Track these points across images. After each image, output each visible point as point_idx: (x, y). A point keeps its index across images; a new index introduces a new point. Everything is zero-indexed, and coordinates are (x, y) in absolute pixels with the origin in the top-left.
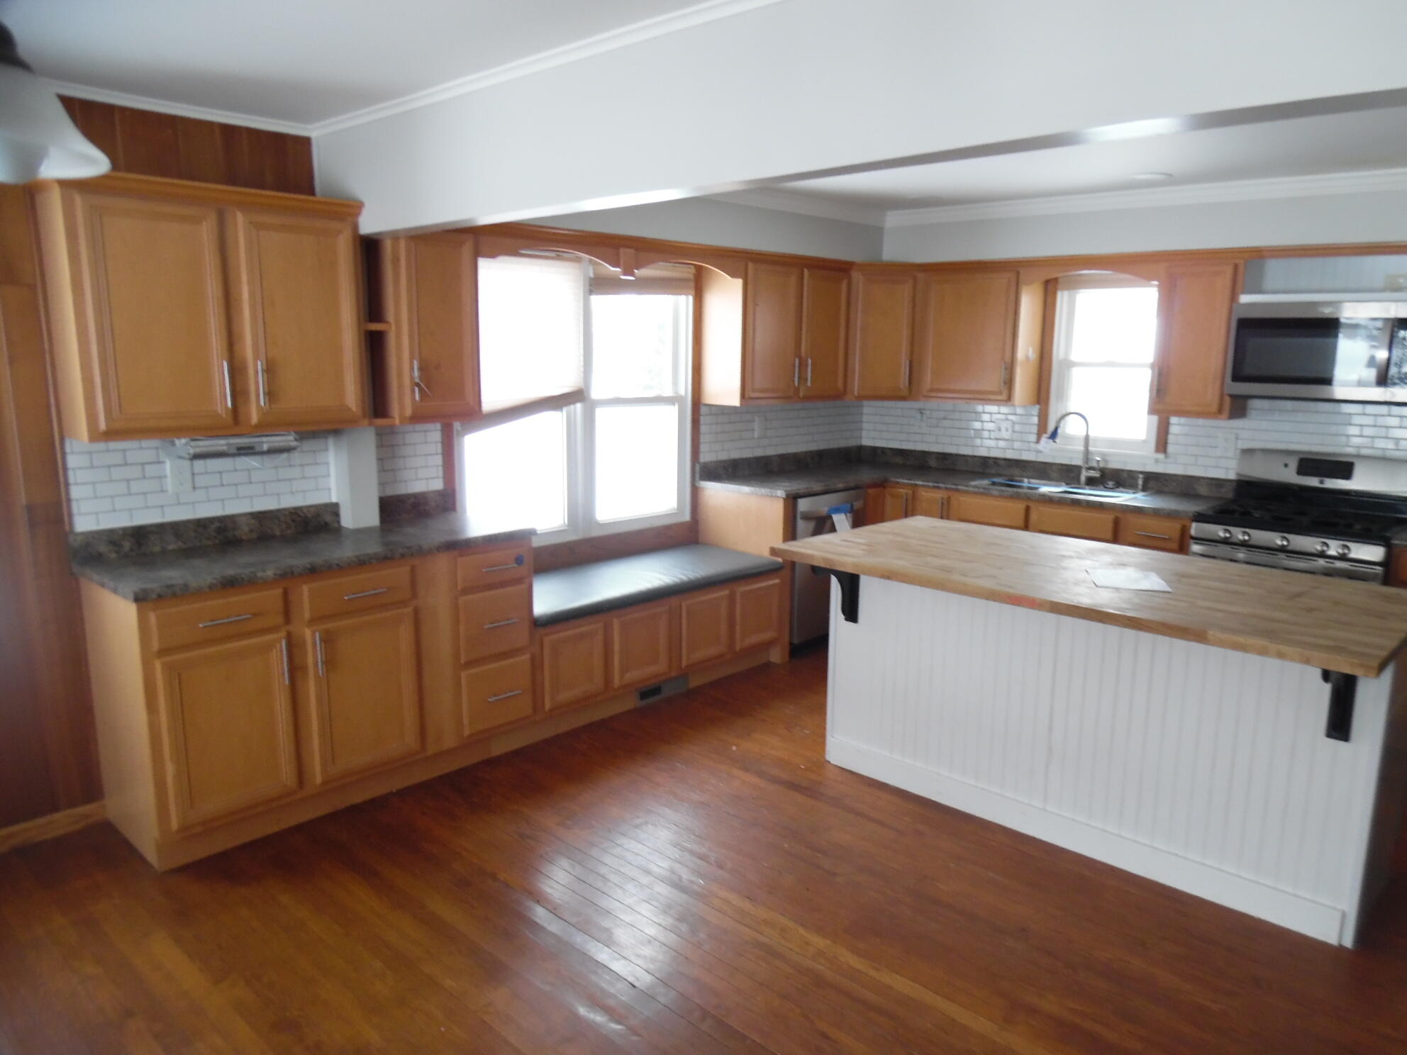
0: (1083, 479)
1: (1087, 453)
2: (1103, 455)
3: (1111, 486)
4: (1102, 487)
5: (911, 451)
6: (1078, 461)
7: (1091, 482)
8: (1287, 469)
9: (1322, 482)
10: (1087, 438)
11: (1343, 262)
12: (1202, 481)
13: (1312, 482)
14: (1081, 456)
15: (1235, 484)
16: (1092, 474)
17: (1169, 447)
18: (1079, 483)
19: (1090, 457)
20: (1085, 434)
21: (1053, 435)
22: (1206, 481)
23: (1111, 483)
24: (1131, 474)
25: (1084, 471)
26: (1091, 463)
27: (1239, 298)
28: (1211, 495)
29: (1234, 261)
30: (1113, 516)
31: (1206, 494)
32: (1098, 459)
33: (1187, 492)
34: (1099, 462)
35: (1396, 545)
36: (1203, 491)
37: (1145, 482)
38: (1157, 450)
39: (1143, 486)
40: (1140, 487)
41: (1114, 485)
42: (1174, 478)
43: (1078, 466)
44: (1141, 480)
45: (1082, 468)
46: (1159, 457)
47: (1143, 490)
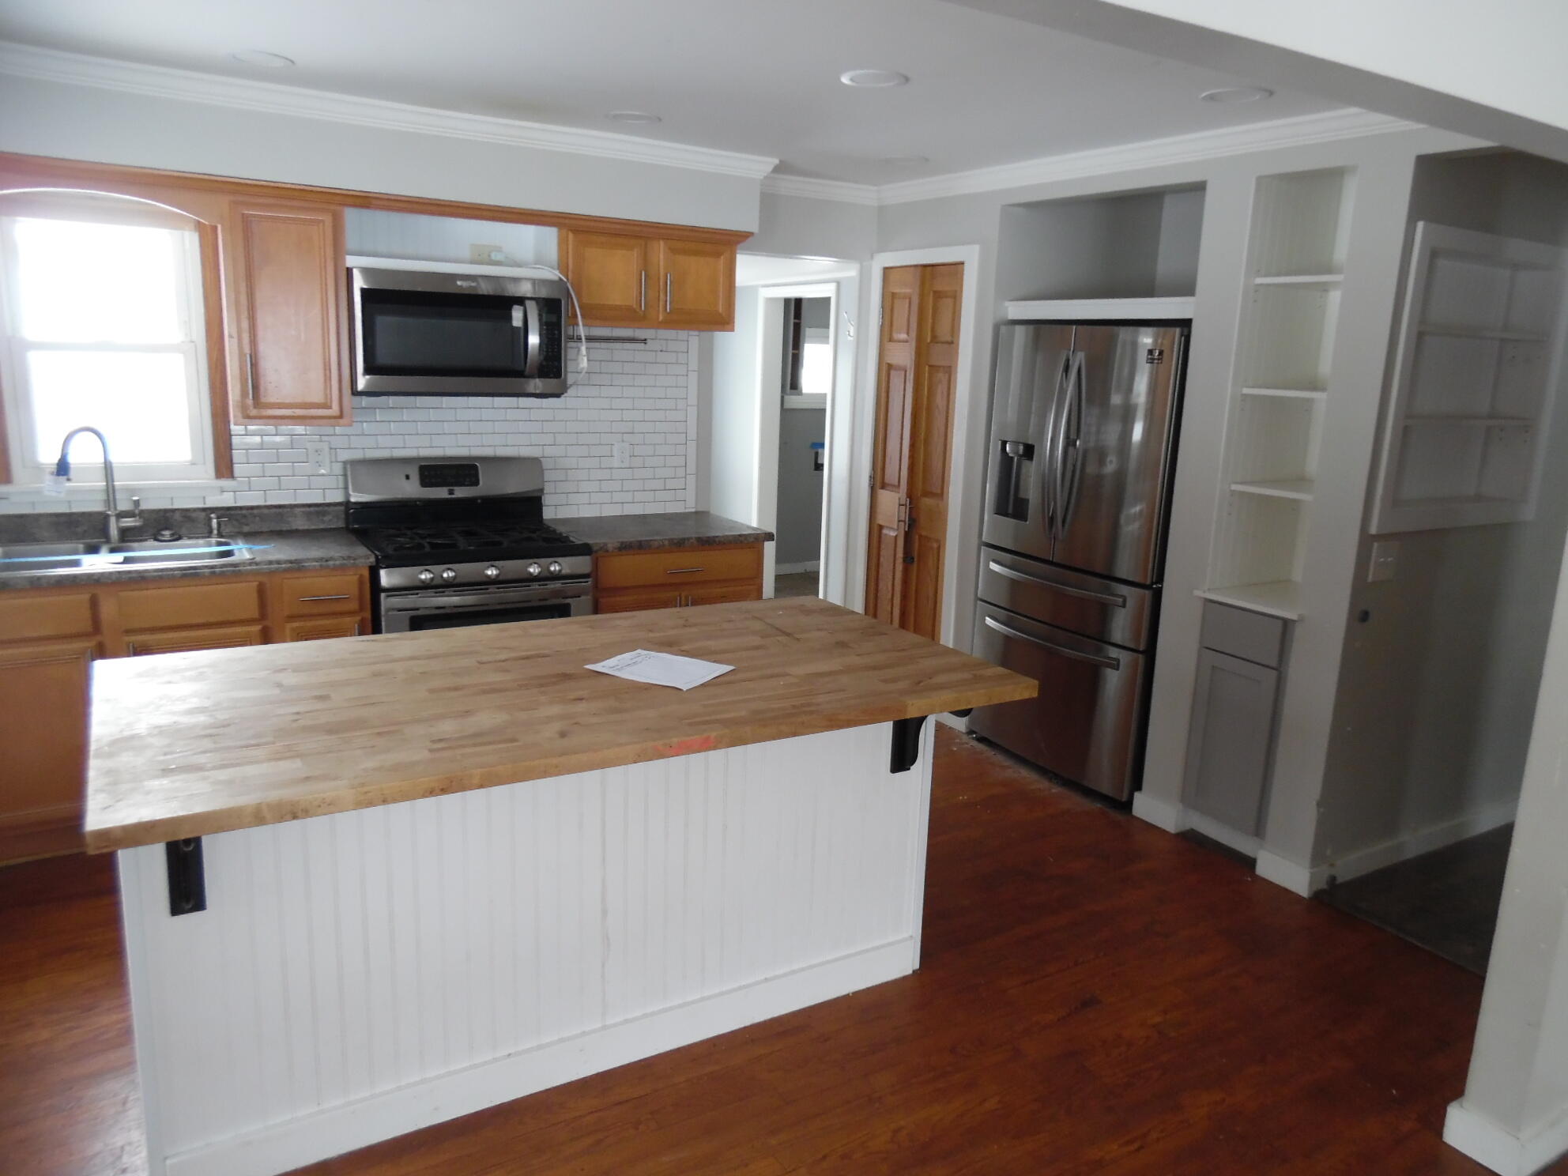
0: (114, 532)
1: (110, 491)
2: (132, 491)
3: (168, 537)
4: (151, 543)
6: (96, 506)
7: (128, 537)
8: (408, 481)
9: (451, 492)
10: (108, 468)
12: (297, 510)
13: (441, 493)
14: (103, 496)
15: (342, 508)
16: (128, 522)
17: (238, 469)
18: (108, 540)
19: (118, 496)
20: (103, 461)
21: (62, 468)
22: (303, 509)
23: (167, 533)
24: (187, 515)
25: (113, 520)
26: (123, 506)
27: (344, 259)
28: (313, 527)
29: (332, 207)
30: (256, 584)
31: (306, 527)
32: (135, 498)
33: (278, 528)
34: (137, 503)
35: (596, 552)
36: (300, 524)
37: (219, 524)
38: (219, 474)
39: (219, 530)
40: (215, 532)
41: (172, 535)
42: (255, 511)
43: (100, 513)
44: (215, 521)
45: (108, 516)
46: (225, 483)
47: (220, 535)
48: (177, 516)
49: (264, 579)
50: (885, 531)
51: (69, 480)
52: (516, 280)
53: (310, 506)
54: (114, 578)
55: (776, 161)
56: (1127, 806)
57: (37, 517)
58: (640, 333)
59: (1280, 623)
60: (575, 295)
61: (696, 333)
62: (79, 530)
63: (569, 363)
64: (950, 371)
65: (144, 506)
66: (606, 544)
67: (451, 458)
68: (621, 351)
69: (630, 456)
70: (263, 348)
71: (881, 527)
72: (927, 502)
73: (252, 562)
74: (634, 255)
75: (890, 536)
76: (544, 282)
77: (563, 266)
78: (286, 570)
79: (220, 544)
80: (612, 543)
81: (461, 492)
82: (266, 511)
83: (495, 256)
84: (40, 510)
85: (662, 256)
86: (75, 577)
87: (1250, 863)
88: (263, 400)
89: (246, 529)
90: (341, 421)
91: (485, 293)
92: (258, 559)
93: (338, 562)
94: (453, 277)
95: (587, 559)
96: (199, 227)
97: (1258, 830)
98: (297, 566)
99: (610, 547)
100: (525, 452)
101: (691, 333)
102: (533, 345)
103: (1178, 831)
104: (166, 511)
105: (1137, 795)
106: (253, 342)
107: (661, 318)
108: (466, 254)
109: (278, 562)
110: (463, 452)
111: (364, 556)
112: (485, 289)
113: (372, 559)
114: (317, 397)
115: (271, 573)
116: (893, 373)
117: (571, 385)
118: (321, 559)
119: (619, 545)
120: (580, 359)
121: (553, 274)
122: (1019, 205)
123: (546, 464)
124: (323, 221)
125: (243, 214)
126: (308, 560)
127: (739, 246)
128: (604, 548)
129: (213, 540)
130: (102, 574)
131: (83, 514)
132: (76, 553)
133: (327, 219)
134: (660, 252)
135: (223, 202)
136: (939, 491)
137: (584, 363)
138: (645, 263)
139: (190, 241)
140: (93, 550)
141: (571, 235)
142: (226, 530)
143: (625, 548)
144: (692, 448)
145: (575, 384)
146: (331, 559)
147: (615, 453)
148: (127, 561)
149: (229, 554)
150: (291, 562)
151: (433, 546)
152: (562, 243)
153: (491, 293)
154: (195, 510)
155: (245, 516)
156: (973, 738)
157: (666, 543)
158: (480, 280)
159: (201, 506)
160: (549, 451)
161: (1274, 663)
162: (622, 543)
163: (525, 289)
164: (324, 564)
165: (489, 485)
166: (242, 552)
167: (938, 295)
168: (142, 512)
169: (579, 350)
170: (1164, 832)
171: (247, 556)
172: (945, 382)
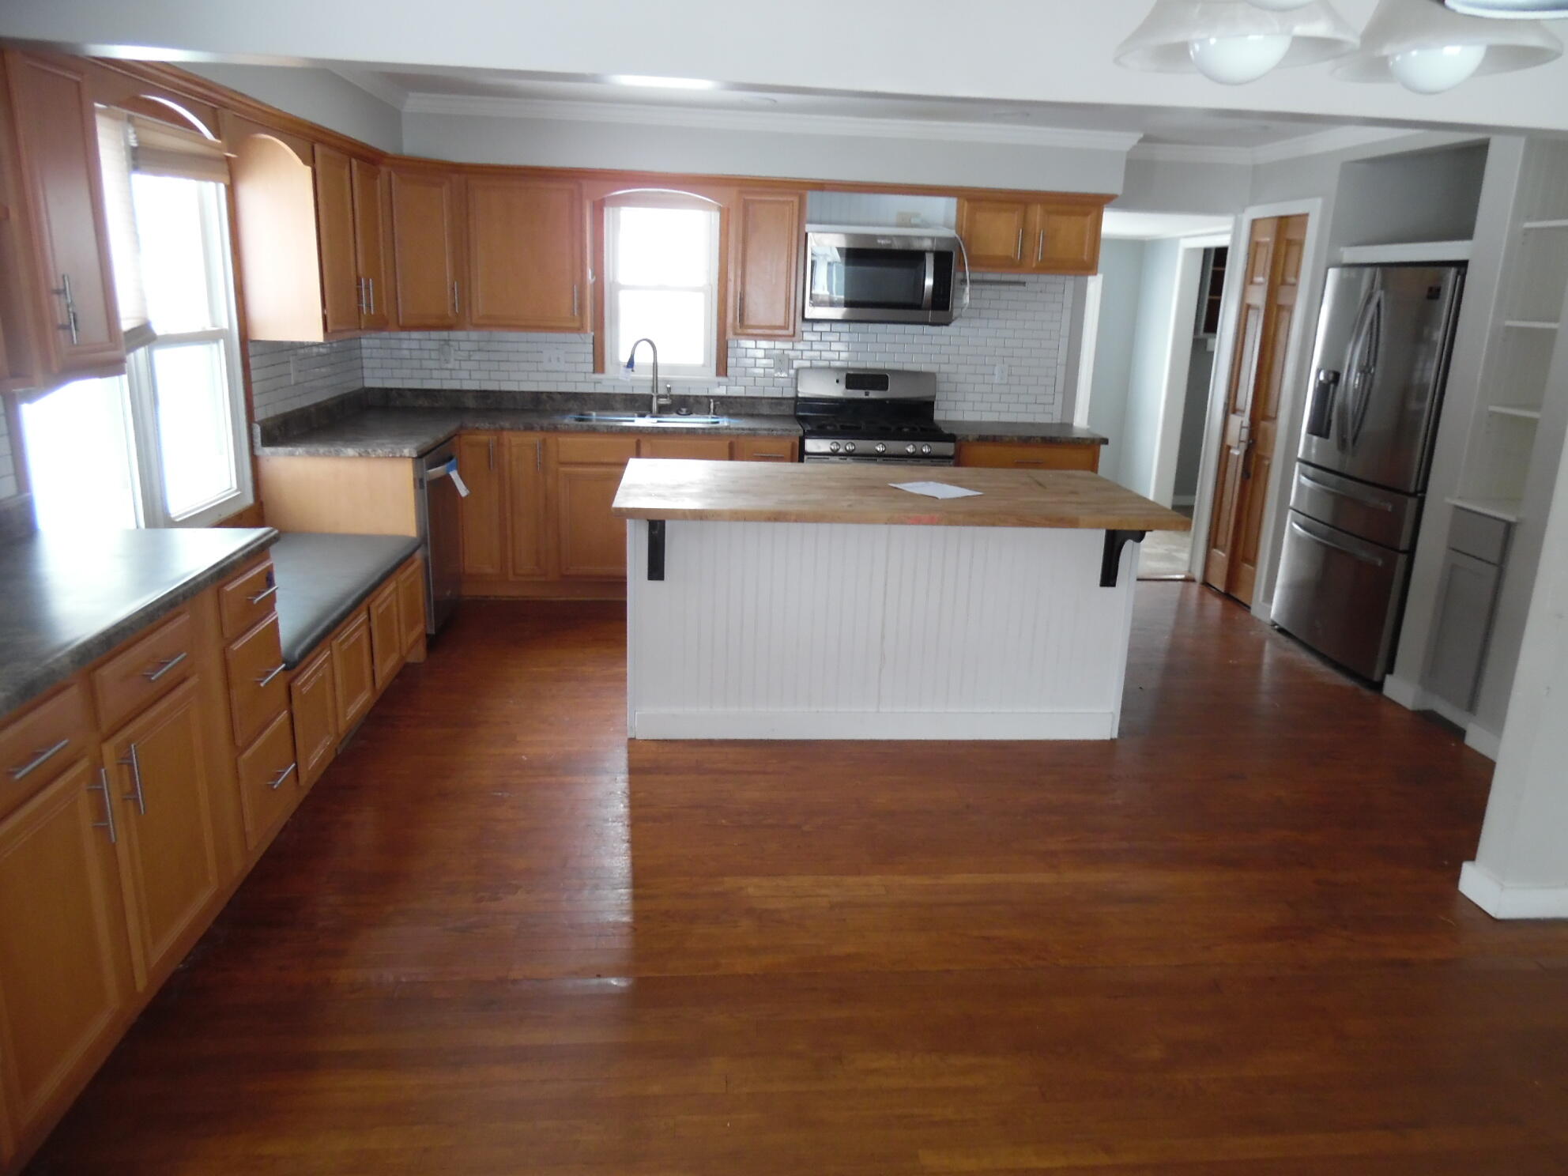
0: (655, 407)
1: (655, 380)
2: (668, 381)
3: (684, 413)
4: (675, 415)
5: (439, 391)
6: (646, 391)
7: (663, 410)
8: (837, 384)
9: (867, 394)
10: (655, 366)
11: (865, 198)
12: (763, 401)
13: (859, 394)
14: (651, 384)
15: (793, 402)
16: (663, 401)
17: (730, 371)
18: (651, 410)
19: (659, 385)
20: (652, 361)
21: (631, 364)
22: (766, 400)
23: (684, 410)
24: (697, 399)
25: (655, 399)
26: (662, 391)
27: (804, 227)
28: (774, 413)
29: (800, 191)
30: (728, 442)
31: (768, 413)
32: (668, 386)
33: (750, 412)
34: (669, 389)
35: (960, 440)
36: (765, 410)
37: (715, 406)
38: (718, 374)
39: (714, 411)
40: (712, 411)
41: (687, 411)
42: (738, 400)
43: (648, 395)
44: (712, 405)
45: (652, 396)
46: (722, 379)
47: (715, 414)
48: (691, 400)
49: (733, 440)
50: (1232, 451)
51: (633, 371)
52: (920, 238)
53: (772, 398)
54: (650, 430)
55: (1141, 135)
56: (1378, 686)
57: (615, 395)
58: (1022, 278)
59: (1503, 525)
60: (966, 250)
61: (1072, 277)
62: (637, 405)
63: (955, 300)
64: (1290, 309)
65: (673, 392)
66: (967, 436)
67: (871, 370)
68: (1008, 292)
69: (1009, 375)
70: (748, 288)
71: (1229, 448)
72: (1263, 424)
73: (727, 428)
74: (1015, 219)
75: (1235, 455)
76: (940, 239)
77: (959, 227)
78: (747, 435)
79: (713, 418)
80: (972, 435)
81: (874, 395)
82: (744, 400)
83: (913, 221)
84: (618, 391)
85: (1038, 217)
86: (629, 427)
87: (1460, 733)
88: (746, 323)
89: (731, 411)
90: (794, 339)
91: (897, 248)
92: (731, 426)
93: (779, 433)
94: (874, 237)
95: (952, 445)
96: (721, 210)
97: (1471, 706)
98: (753, 433)
99: (970, 439)
100: (924, 368)
101: (1068, 277)
102: (928, 287)
103: (1416, 708)
104: (685, 396)
105: (1388, 678)
106: (743, 284)
107: (1034, 265)
108: (893, 219)
109: (743, 429)
110: (879, 365)
111: (797, 429)
112: (897, 245)
113: (801, 433)
114: (780, 322)
115: (738, 436)
116: (1251, 312)
117: (956, 318)
118: (769, 430)
119: (978, 437)
120: (965, 297)
121: (952, 233)
122: (1357, 162)
123: (939, 377)
124: (792, 202)
125: (744, 199)
126: (761, 429)
127: (1105, 206)
128: (966, 439)
129: (710, 416)
130: (644, 427)
131: (639, 395)
132: (633, 416)
133: (796, 200)
134: (1037, 214)
135: (733, 192)
136: (1274, 416)
137: (967, 300)
138: (1025, 221)
139: (714, 217)
140: (643, 416)
141: (966, 204)
142: (718, 410)
143: (983, 439)
144: (1061, 371)
145: (960, 316)
146: (776, 430)
147: (996, 372)
148: (658, 422)
149: (717, 422)
150: (750, 429)
151: (842, 427)
152: (959, 210)
153: (901, 248)
154: (702, 396)
155: (731, 403)
156: (1275, 629)
157: (1016, 439)
158: (894, 239)
159: (706, 394)
160: (944, 368)
161: (1495, 559)
162: (980, 436)
163: (927, 244)
164: (770, 432)
165: (895, 391)
166: (724, 422)
167: (1289, 243)
168: (671, 396)
169: (964, 290)
170: (1404, 708)
171: (726, 424)
172: (1287, 319)
